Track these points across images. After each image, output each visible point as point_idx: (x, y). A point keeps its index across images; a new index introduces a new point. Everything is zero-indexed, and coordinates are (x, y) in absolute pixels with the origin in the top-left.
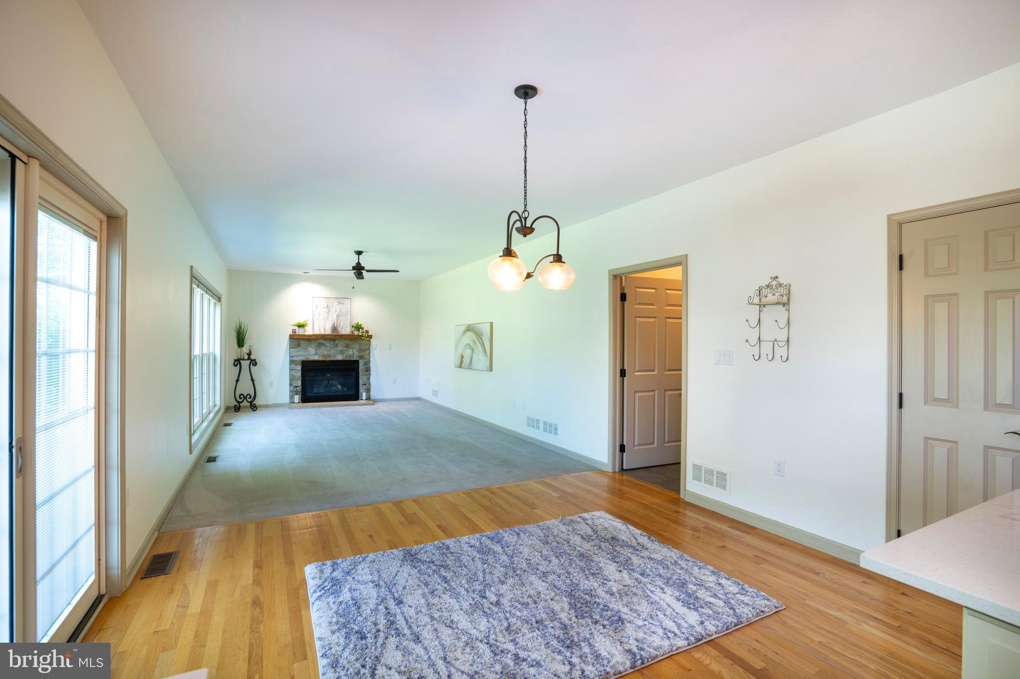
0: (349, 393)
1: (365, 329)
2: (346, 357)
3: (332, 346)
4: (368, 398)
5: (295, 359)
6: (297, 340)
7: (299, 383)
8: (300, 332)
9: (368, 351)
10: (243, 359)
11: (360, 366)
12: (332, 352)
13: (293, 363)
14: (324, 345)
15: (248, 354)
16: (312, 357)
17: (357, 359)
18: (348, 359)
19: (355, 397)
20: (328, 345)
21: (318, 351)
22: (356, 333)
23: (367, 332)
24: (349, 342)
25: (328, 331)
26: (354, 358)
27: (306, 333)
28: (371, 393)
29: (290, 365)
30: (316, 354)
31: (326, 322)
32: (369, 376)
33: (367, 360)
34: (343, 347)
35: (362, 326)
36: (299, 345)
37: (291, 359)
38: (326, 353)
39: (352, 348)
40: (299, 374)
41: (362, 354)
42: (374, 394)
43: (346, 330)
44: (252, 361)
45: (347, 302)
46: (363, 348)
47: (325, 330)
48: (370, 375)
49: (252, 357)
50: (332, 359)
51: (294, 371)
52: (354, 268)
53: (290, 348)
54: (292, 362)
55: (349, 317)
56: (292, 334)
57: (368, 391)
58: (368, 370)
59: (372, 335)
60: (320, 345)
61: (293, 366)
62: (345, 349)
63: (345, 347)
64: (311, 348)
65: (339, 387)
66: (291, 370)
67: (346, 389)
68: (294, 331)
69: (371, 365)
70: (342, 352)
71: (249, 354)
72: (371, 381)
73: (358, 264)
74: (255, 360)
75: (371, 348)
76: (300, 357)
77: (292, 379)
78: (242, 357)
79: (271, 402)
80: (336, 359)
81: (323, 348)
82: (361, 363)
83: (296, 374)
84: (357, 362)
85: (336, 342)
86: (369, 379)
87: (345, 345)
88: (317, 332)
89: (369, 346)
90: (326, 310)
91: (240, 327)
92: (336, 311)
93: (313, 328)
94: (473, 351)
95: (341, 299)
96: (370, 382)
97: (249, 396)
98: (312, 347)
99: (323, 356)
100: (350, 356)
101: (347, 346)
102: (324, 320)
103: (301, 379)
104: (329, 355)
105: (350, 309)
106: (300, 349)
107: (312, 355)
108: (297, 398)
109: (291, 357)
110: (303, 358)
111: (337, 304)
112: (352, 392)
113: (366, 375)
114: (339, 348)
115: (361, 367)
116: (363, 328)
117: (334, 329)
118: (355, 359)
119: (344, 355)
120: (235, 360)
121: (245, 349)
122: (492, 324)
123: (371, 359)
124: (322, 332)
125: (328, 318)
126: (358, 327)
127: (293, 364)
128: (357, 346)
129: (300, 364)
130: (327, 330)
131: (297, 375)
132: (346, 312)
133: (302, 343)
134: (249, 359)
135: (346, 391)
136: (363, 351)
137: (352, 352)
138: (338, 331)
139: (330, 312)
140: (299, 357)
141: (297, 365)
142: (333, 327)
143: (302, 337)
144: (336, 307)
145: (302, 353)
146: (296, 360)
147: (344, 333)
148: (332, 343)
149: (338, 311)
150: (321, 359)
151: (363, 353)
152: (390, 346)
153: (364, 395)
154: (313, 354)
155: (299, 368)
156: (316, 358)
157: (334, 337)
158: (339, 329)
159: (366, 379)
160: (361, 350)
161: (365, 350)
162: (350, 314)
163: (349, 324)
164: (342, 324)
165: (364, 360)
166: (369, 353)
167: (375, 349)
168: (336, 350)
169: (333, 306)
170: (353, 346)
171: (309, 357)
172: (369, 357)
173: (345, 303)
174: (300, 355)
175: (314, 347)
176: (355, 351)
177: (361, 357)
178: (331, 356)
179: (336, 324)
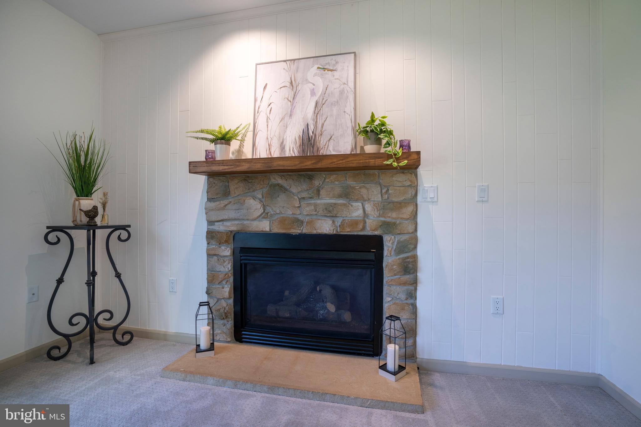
0: (353, 330)
1: (398, 136)
2: (342, 225)
3: (305, 195)
5: (219, 227)
7: (226, 290)
8: (224, 154)
9: (410, 208)
11: (385, 253)
12: (307, 211)
13: (212, 238)
14: (284, 190)
16: (257, 223)
17: (376, 233)
18: (348, 231)
19: (373, 346)
20: (294, 190)
21: (269, 209)
22: (370, 149)
23: (406, 146)
26: (369, 228)
28: (419, 340)
29: (208, 244)
30: (265, 215)
32: (412, 288)
33: (406, 237)
34: (334, 197)
36: (226, 194)
38: (289, 213)
39: (363, 200)
40: (227, 267)
41: (392, 216)
43: (341, 143)
45: (345, 65)
46: (395, 200)
47: (282, 147)
48: (415, 282)
50: (305, 230)
51: (215, 257)
53: (210, 200)
54: (211, 235)
55: (349, 108)
56: (206, 161)
57: (410, 329)
58: (410, 267)
60: (273, 190)
61: (215, 247)
62: (341, 201)
63: (340, 196)
64: (252, 201)
65: (332, 308)
66: (209, 255)
68: (210, 154)
69: (421, 251)
70: (331, 212)
75: (419, 198)
76: (228, 224)
77: (212, 278)
80: (315, 232)
81: (282, 199)
82: (389, 245)
84: (377, 242)
85: (317, 183)
86: (412, 295)
87: (338, 190)
88: (262, 154)
89: (411, 192)
90: (287, 93)
92: (313, 93)
93: (255, 142)
95: (327, 60)
97: (108, 315)
98: (254, 198)
99: (283, 221)
100: (355, 223)
102: (282, 119)
103: (232, 279)
104: (297, 220)
105: (351, 85)
106: (225, 202)
107: (254, 220)
109: (210, 222)
110: (232, 226)
111: (315, 75)
112: (363, 328)
113: (405, 284)
114: (325, 200)
115: (390, 260)
116: (390, 133)
117: (308, 142)
118: (368, 232)
119: (339, 221)
123: (419, 234)
124: (276, 154)
125: (291, 115)
126: (375, 132)
127: (213, 242)
128: (375, 194)
129: (227, 242)
130: (287, 149)
131: (222, 269)
132: (342, 92)
133: (236, 187)
136: (392, 210)
137: (360, 212)
138: (318, 150)
139: (297, 99)
140: (226, 223)
141: (223, 243)
142: (306, 137)
143: (230, 169)
145: (231, 214)
146: (220, 232)
147: (333, 153)
148: (305, 187)
150: (277, 230)
151: (394, 215)
155: (226, 251)
156: (265, 226)
157: (310, 166)
158: (322, 142)
159: (403, 296)
160: (389, 207)
161: (399, 206)
162: (351, 97)
163: (349, 125)
164: (329, 127)
165: (398, 238)
166: (414, 215)
167: (434, 202)
168: (316, 205)
169: (307, 80)
170: (364, 191)
171: (246, 222)
172: (411, 228)
173: (339, 67)
174: (226, 217)
175: (260, 196)
176: (368, 207)
177: (389, 227)
178: (302, 222)
179: (311, 128)
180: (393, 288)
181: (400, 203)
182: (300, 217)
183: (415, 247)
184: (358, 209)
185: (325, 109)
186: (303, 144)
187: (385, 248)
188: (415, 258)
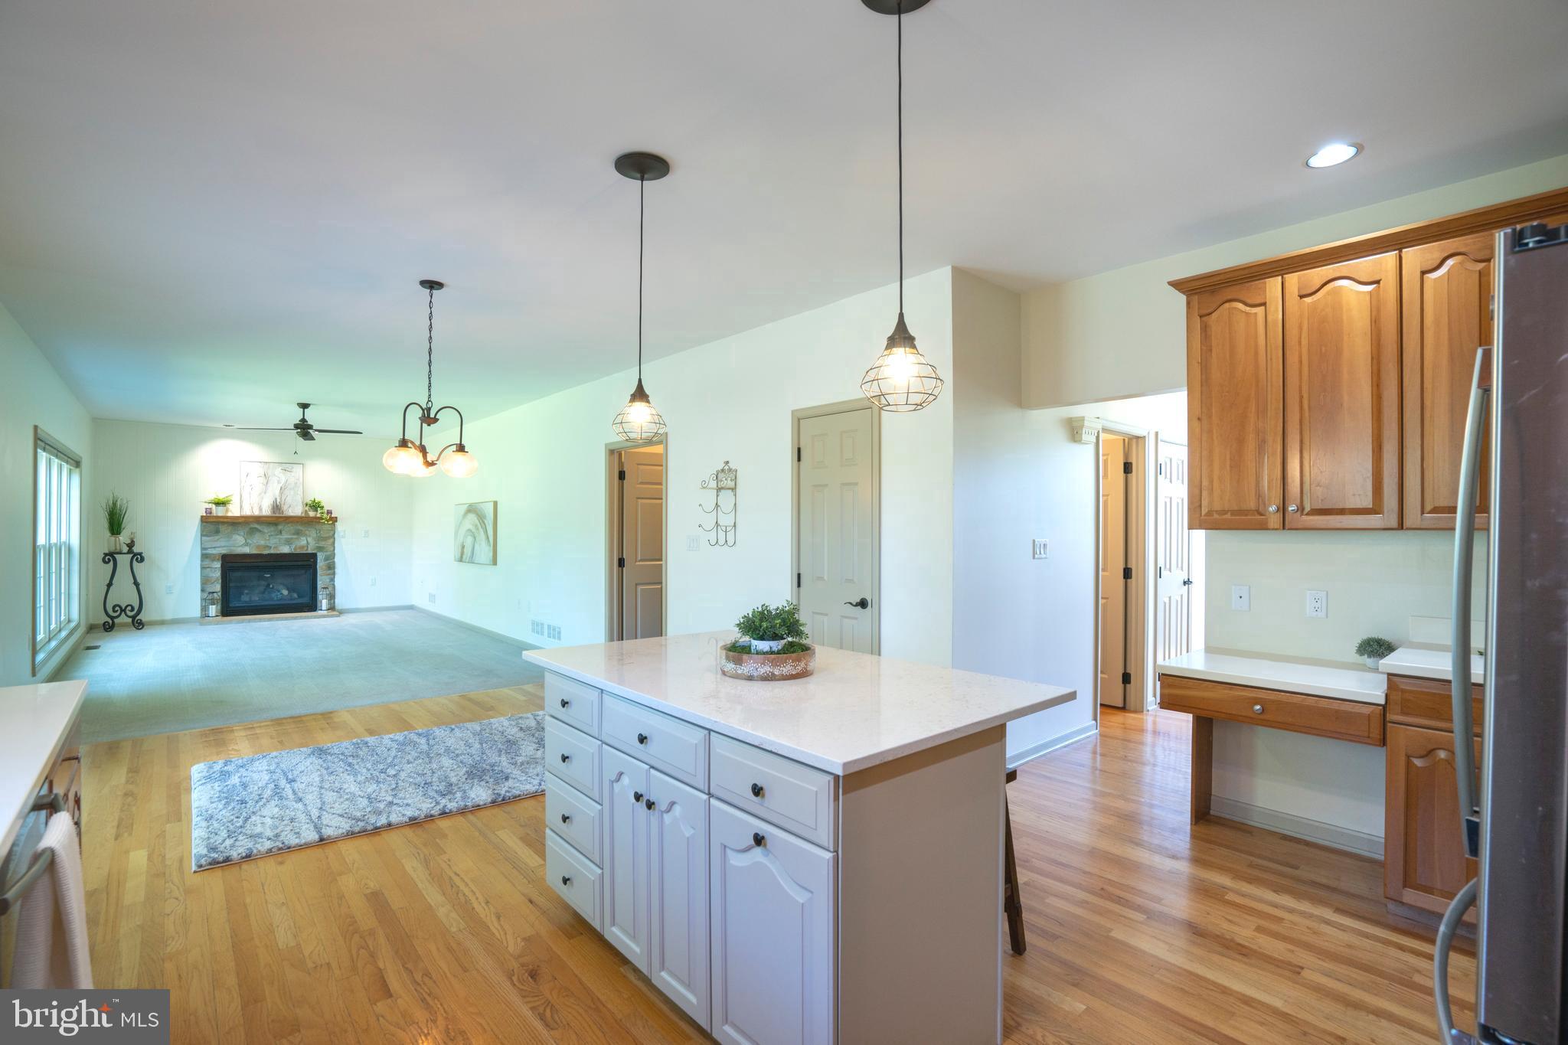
0: (300, 601)
1: (326, 509)
2: (295, 549)
3: (272, 533)
4: (332, 608)
5: (210, 551)
6: (213, 524)
7: (218, 587)
8: (219, 512)
9: (332, 540)
10: (120, 553)
11: (319, 561)
12: (273, 542)
13: (207, 558)
14: (260, 531)
15: (128, 545)
16: (240, 548)
17: (314, 552)
18: (298, 551)
19: (311, 606)
20: (266, 531)
21: (248, 541)
22: (312, 514)
23: (329, 512)
24: (300, 528)
25: (266, 511)
26: (309, 549)
27: (230, 514)
28: (336, 600)
29: (202, 561)
30: (247, 544)
31: (263, 498)
32: (332, 576)
33: (328, 553)
34: (290, 534)
35: (322, 504)
36: (217, 532)
37: (204, 552)
38: (262, 542)
39: (306, 535)
40: (218, 574)
41: (322, 544)
42: (339, 602)
43: (296, 510)
44: (135, 555)
45: (298, 469)
46: (324, 536)
47: (261, 509)
48: (334, 574)
49: (136, 549)
50: (272, 552)
51: (209, 569)
52: (296, 427)
53: (202, 535)
54: (205, 557)
55: (300, 492)
56: (205, 515)
57: (332, 597)
58: (331, 567)
59: (336, 518)
60: (252, 531)
61: (207, 562)
62: (295, 537)
63: (294, 534)
64: (237, 536)
65: (285, 592)
66: (203, 568)
67: (295, 595)
68: (209, 511)
69: (337, 559)
70: (288, 542)
71: (131, 545)
72: (336, 583)
73: (303, 420)
74: (140, 554)
75: (336, 536)
76: (220, 549)
77: (205, 581)
78: (118, 548)
79: (169, 616)
80: (278, 552)
81: (257, 536)
82: (320, 557)
83: (211, 575)
84: (314, 556)
85: (280, 527)
86: (333, 580)
87: (293, 531)
88: (247, 512)
89: (332, 532)
90: (263, 480)
91: (114, 504)
92: (279, 482)
93: (241, 507)
94: (475, 538)
95: (287, 466)
96: (334, 585)
97: (129, 608)
98: (239, 535)
99: (258, 547)
100: (303, 547)
101: (298, 533)
102: (260, 494)
103: (220, 581)
104: (268, 546)
105: (301, 480)
106: (217, 538)
107: (239, 546)
108: (213, 610)
109: (203, 549)
110: (224, 551)
111: (280, 472)
112: (306, 600)
113: (329, 575)
114: (285, 536)
115: (321, 563)
116: (322, 507)
117: (276, 507)
118: (310, 551)
119: (293, 547)
120: (106, 555)
121: (124, 538)
122: (495, 504)
123: (336, 552)
124: (257, 513)
125: (265, 493)
126: (315, 506)
127: (207, 560)
128: (313, 533)
129: (218, 559)
130: (264, 511)
131: (214, 575)
132: (296, 484)
133: (222, 528)
134: (129, 552)
135: (295, 599)
136: (323, 541)
137: (305, 542)
138: (283, 512)
139: (269, 484)
140: (217, 549)
141: (213, 560)
142: (275, 505)
143: (222, 520)
144: (279, 476)
145: (223, 544)
146: (214, 554)
147: (292, 514)
148: (272, 529)
149: (283, 482)
150: (255, 552)
152: (367, 532)
153: (324, 603)
154: (241, 545)
155: (218, 565)
156: (247, 550)
157: (277, 520)
158: (285, 508)
159: (328, 580)
160: (320, 539)
161: (325, 539)
162: (301, 487)
163: (300, 501)
164: (289, 500)
165: (325, 553)
166: (334, 543)
167: (343, 537)
168: (280, 539)
169: (275, 475)
170: (307, 532)
171: (234, 548)
172: (332, 549)
173: (294, 470)
174: (218, 545)
175: (242, 534)
176: (310, 540)
177: (321, 549)
178: (271, 547)
179: (278, 500)
180: (323, 577)
181: (326, 537)
182: (269, 545)
183: (334, 558)
184: (303, 540)
185: (286, 492)
186: (273, 508)
187: (318, 559)
188: (334, 562)
